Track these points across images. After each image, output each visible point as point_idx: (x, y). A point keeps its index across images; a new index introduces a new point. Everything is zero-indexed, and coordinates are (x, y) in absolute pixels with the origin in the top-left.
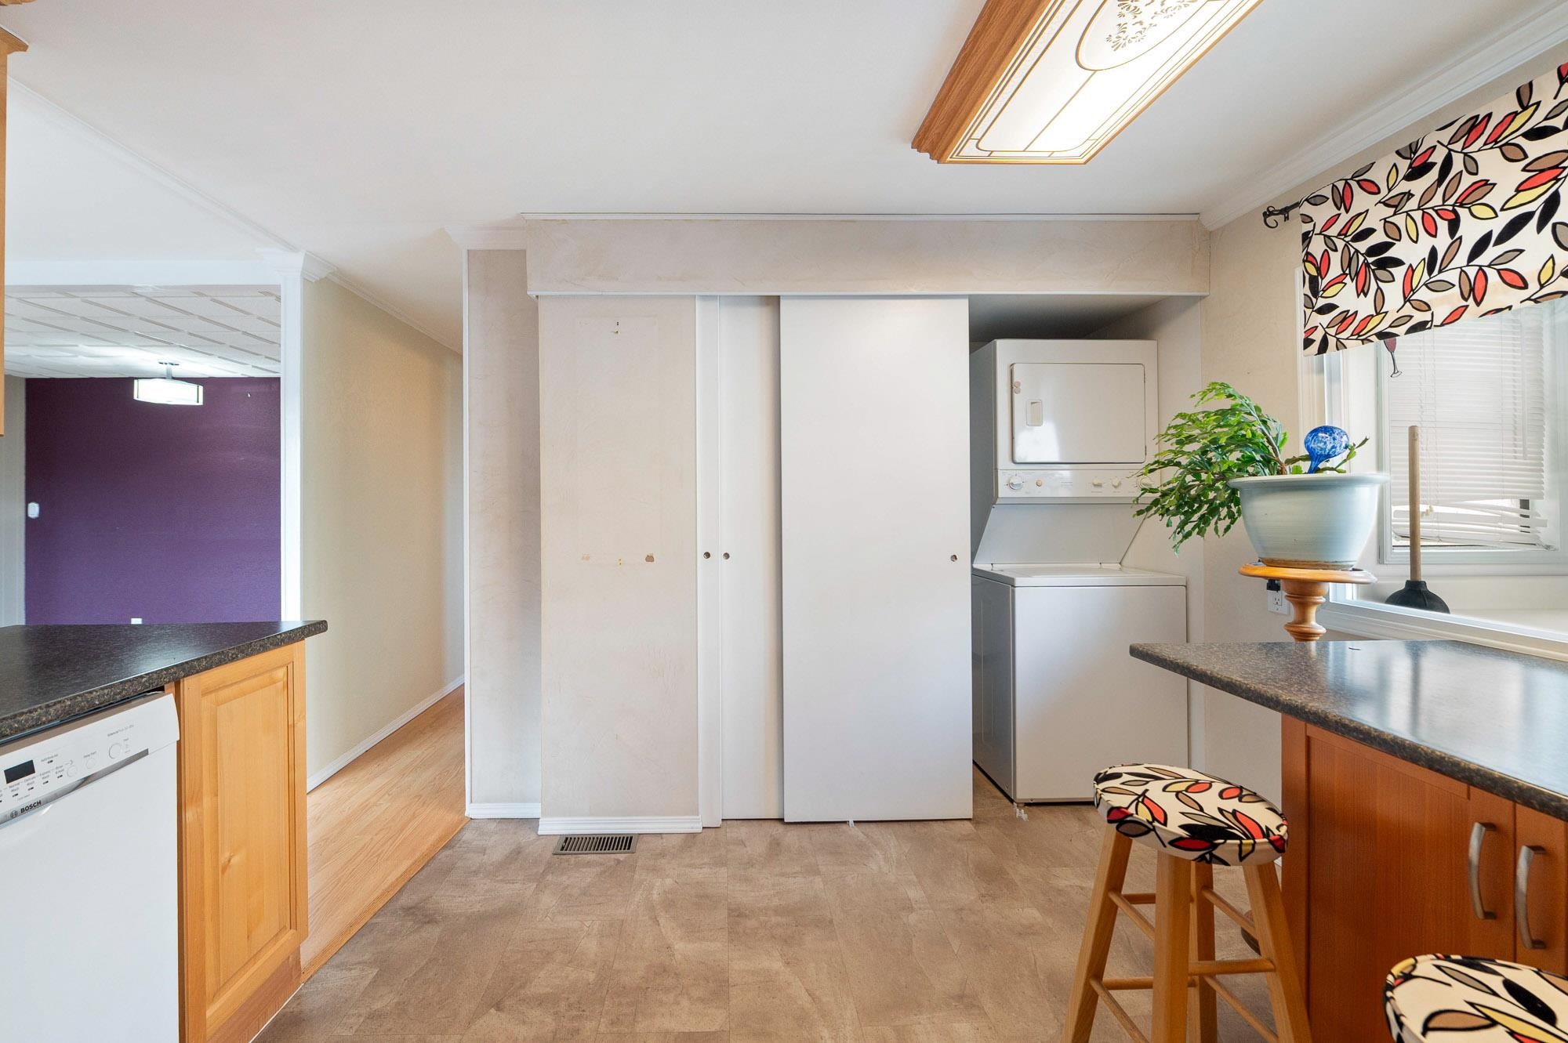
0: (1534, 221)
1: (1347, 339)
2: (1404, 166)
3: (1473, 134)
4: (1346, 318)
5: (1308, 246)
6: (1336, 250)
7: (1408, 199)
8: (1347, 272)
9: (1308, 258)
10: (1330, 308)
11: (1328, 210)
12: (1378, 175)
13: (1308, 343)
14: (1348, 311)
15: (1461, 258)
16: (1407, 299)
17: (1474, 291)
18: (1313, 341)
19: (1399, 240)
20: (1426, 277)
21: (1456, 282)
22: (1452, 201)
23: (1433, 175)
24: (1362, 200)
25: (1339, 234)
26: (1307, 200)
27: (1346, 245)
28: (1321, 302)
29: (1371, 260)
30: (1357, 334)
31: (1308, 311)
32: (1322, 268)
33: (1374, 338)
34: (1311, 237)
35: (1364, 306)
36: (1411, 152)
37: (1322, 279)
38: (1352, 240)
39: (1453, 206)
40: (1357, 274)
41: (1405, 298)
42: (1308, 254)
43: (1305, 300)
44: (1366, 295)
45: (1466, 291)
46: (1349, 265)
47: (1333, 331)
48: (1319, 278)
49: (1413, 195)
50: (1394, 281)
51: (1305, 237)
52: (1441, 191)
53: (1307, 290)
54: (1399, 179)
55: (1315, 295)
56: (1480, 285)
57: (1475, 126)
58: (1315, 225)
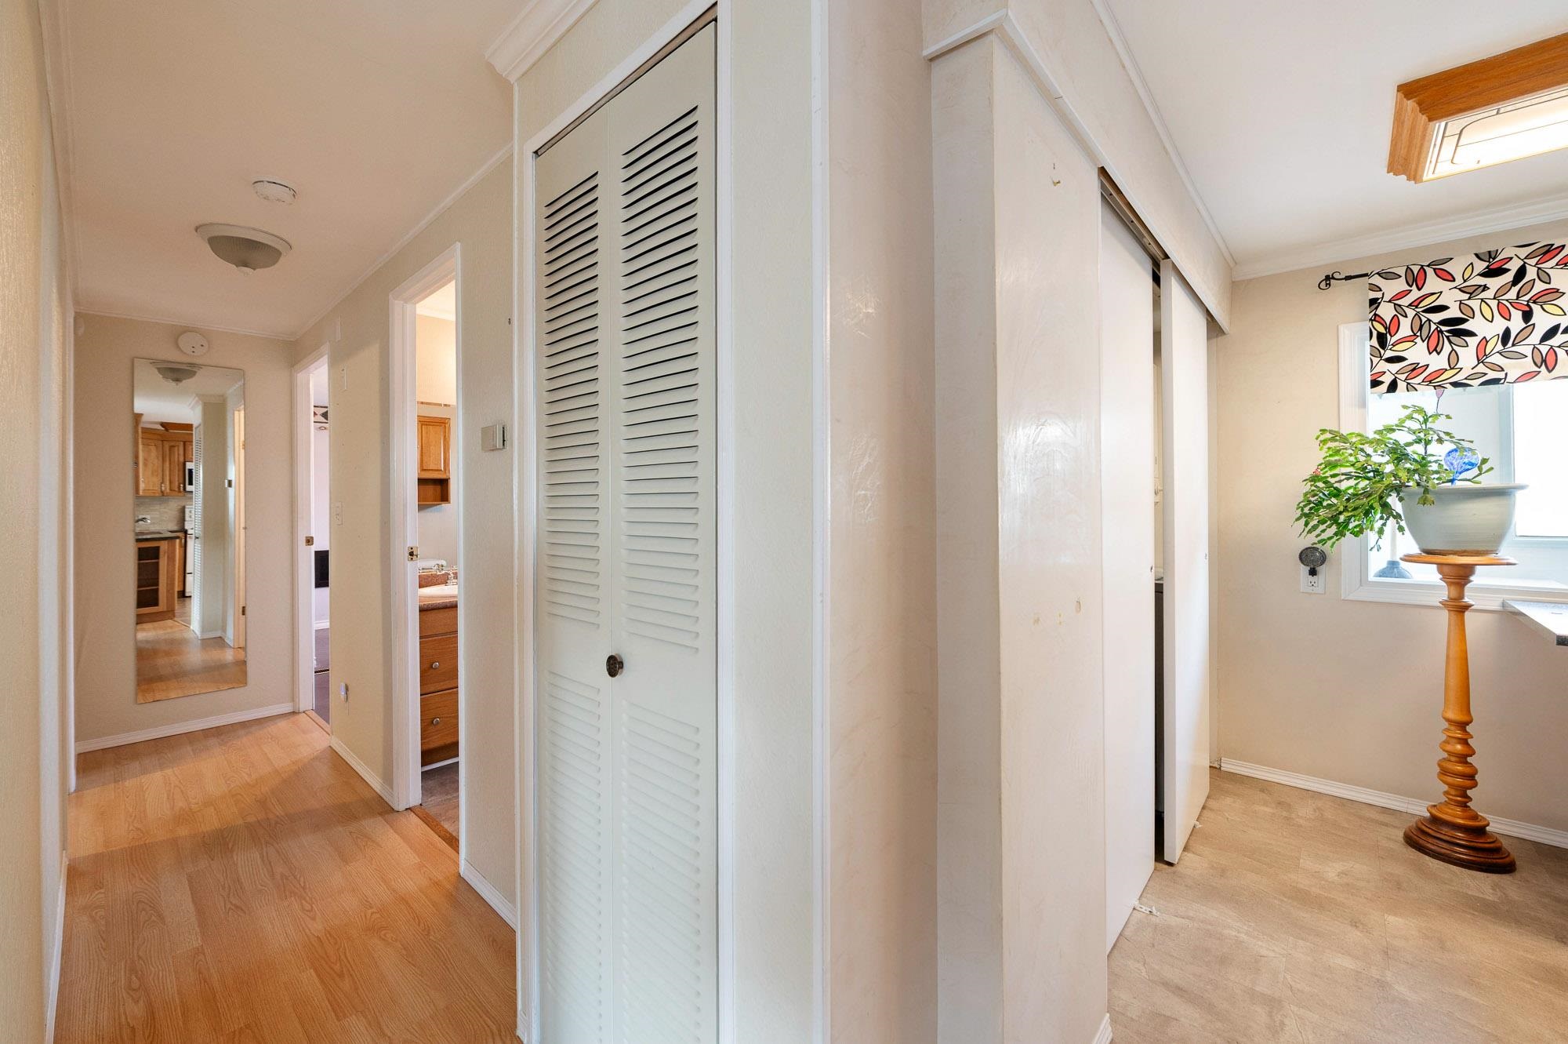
1: (1419, 384)
2: (1481, 266)
3: (1547, 256)
4: (1415, 369)
5: (1376, 308)
6: (1406, 316)
7: (1483, 291)
8: (1419, 334)
9: (1376, 318)
10: (1399, 359)
11: (1400, 285)
12: (1455, 268)
13: (1375, 383)
14: (1418, 364)
15: (1535, 338)
16: (1479, 361)
17: (1546, 362)
18: (1382, 383)
19: (1473, 318)
20: (1500, 347)
22: (1525, 298)
23: (1508, 277)
24: (1433, 283)
25: (1410, 305)
26: (1378, 273)
27: (1417, 314)
28: (1389, 354)
29: (1444, 328)
30: (1429, 381)
31: (1376, 360)
32: (1392, 327)
34: (1380, 303)
35: (1438, 362)
36: (1490, 257)
37: (1391, 336)
38: (1423, 311)
39: (1528, 301)
40: (1429, 337)
41: (1478, 360)
42: (1375, 314)
43: (1371, 351)
44: (1438, 353)
45: (1539, 361)
46: (1420, 329)
47: (1403, 377)
48: (1388, 335)
49: (1489, 288)
50: (1468, 346)
51: (1374, 302)
52: (1515, 289)
53: (1375, 342)
54: (1474, 274)
55: (1383, 348)
56: (1551, 359)
57: (1549, 251)
58: (1384, 294)
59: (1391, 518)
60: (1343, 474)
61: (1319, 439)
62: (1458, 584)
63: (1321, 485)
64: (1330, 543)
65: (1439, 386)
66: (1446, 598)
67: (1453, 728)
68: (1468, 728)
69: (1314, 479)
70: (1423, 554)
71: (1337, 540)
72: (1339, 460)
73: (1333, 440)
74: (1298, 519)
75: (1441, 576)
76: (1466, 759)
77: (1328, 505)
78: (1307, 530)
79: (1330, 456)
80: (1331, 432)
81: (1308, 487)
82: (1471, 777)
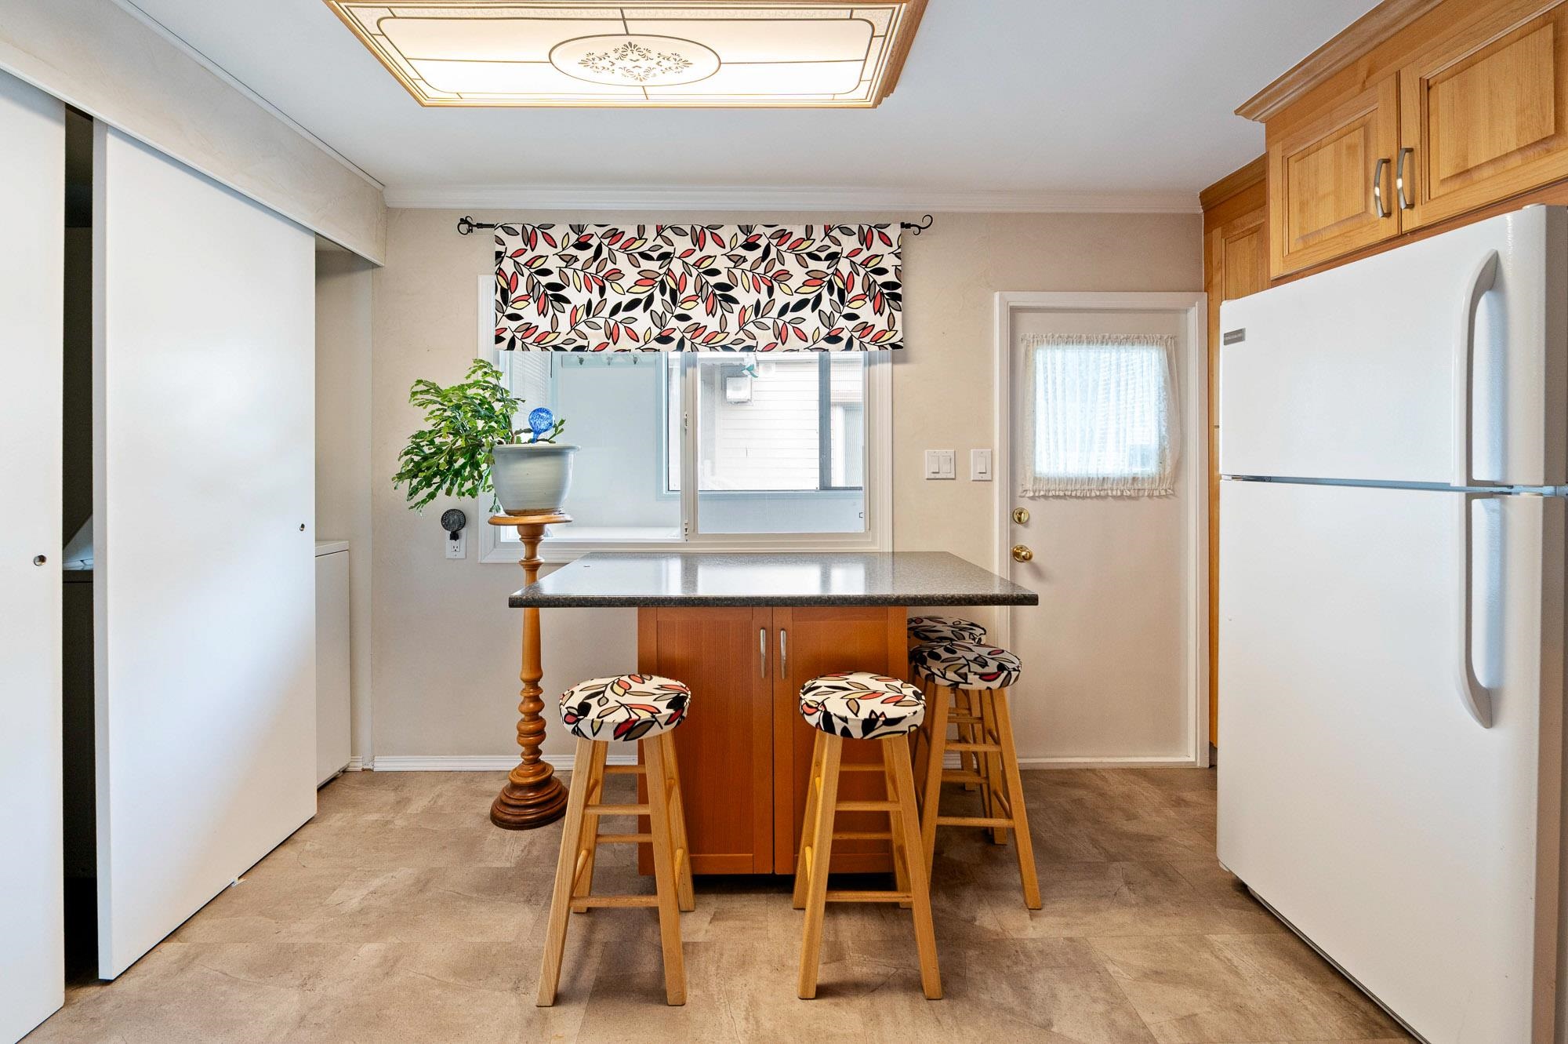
0: (642, 305)
1: (531, 344)
2: (574, 238)
3: (614, 239)
4: (528, 329)
5: (501, 262)
6: (523, 275)
7: (575, 261)
8: (531, 294)
9: (500, 272)
10: (517, 317)
11: (518, 243)
12: (557, 235)
13: (499, 339)
14: (531, 324)
15: (606, 312)
16: (572, 328)
17: (612, 335)
18: (503, 339)
19: (568, 286)
20: (585, 316)
21: (603, 326)
22: (601, 274)
23: (591, 252)
24: (541, 246)
25: (526, 264)
27: (530, 275)
28: (509, 311)
29: (550, 292)
30: (538, 342)
31: (500, 315)
32: (511, 284)
33: (550, 348)
34: (503, 258)
35: (544, 324)
36: (578, 230)
37: (511, 293)
38: (535, 272)
39: (602, 277)
40: (539, 299)
41: (571, 326)
42: (500, 269)
43: (497, 305)
44: (545, 316)
45: (608, 333)
46: (533, 290)
47: (520, 335)
48: (509, 291)
49: (578, 260)
50: (564, 312)
51: (499, 256)
52: (595, 264)
53: (499, 297)
54: (569, 245)
55: (506, 304)
56: (615, 332)
57: (615, 235)
58: (506, 249)
62: (532, 543)
65: (545, 348)
66: (522, 557)
67: (526, 687)
68: (539, 685)
70: (508, 516)
76: (537, 715)
82: (541, 733)
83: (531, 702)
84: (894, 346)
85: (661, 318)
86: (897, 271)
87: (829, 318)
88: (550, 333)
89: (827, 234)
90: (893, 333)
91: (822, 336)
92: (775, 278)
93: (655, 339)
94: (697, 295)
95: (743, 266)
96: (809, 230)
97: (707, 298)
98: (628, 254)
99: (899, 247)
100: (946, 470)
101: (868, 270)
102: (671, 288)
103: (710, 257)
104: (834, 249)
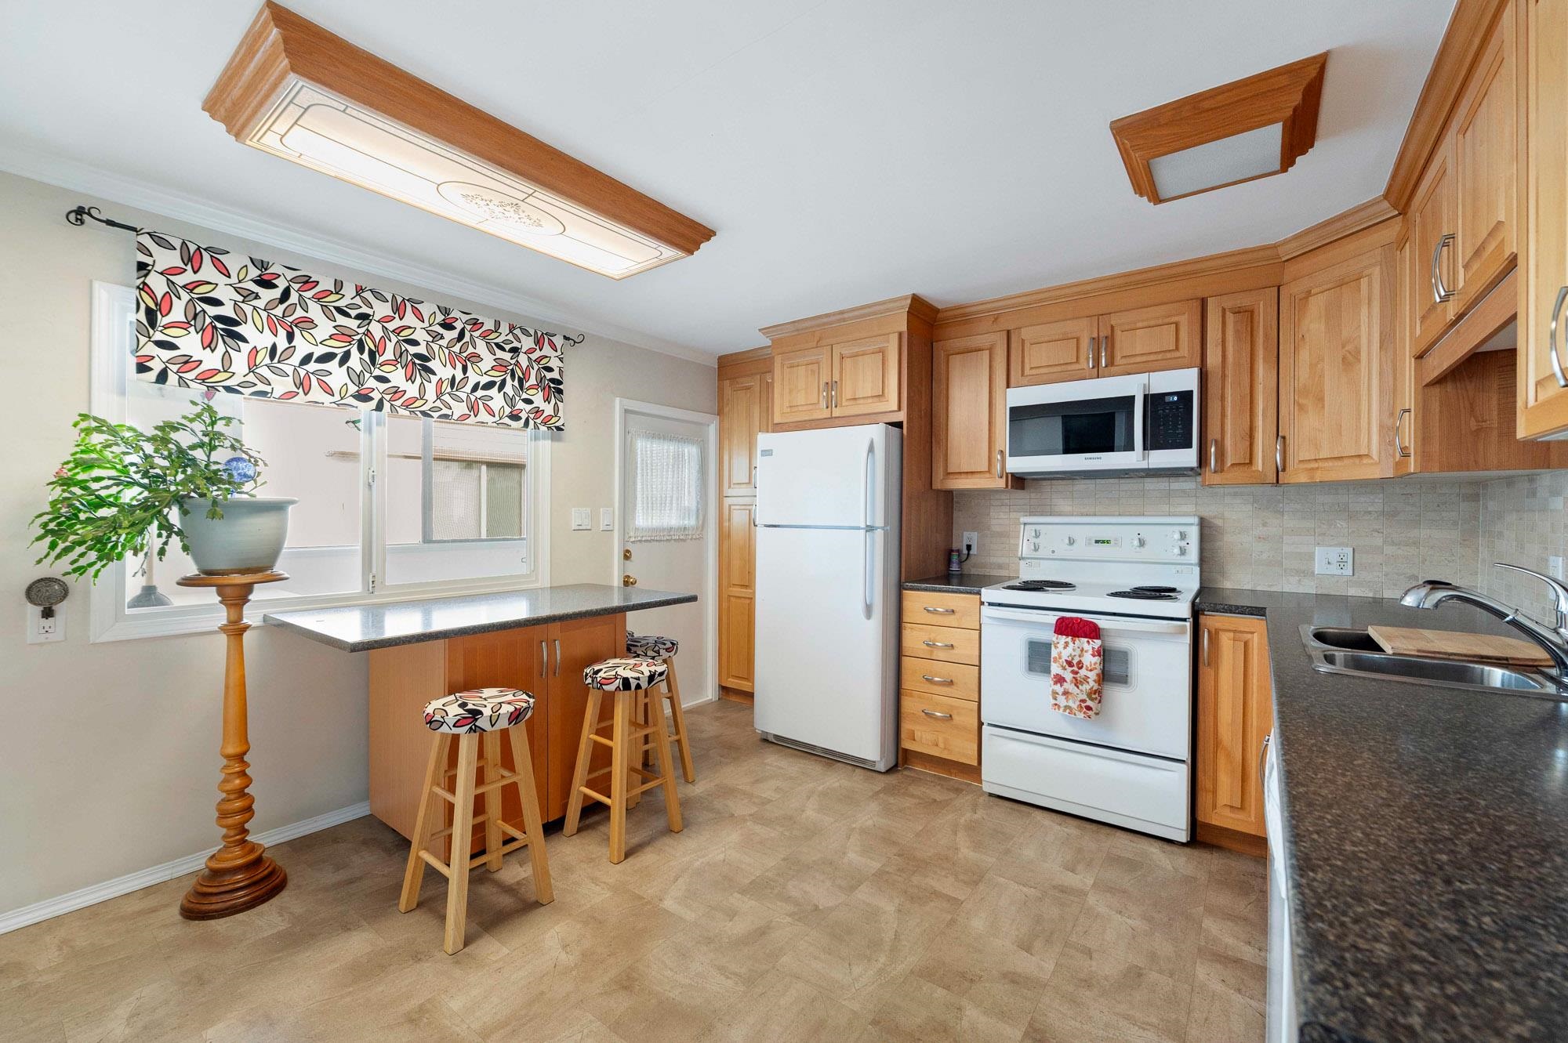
0: (337, 360)
1: (191, 380)
2: (254, 273)
3: (305, 286)
4: (187, 362)
5: (146, 276)
6: (180, 298)
7: (255, 298)
8: (192, 323)
9: (144, 287)
10: (171, 346)
11: (173, 259)
12: (230, 264)
13: (142, 368)
14: (191, 357)
15: (296, 359)
16: (251, 370)
17: (303, 385)
18: (150, 369)
19: (245, 323)
20: (267, 361)
21: (290, 374)
22: (290, 319)
23: (276, 293)
24: (208, 272)
25: (184, 286)
26: (148, 233)
27: (191, 300)
28: (158, 336)
29: (219, 325)
30: (202, 379)
31: (143, 340)
32: (162, 305)
34: (150, 271)
35: (211, 360)
36: (262, 266)
37: (163, 316)
38: (198, 299)
39: (290, 323)
40: (203, 330)
41: (250, 369)
42: (143, 282)
43: (138, 325)
44: (213, 351)
45: (298, 383)
46: (195, 318)
47: (175, 368)
48: (158, 313)
49: (260, 298)
50: (240, 351)
51: (142, 266)
52: (282, 307)
53: (142, 316)
54: (248, 278)
55: (153, 327)
56: (306, 383)
57: (307, 282)
58: (154, 261)
59: (174, 535)
60: (109, 478)
61: (79, 427)
62: (236, 605)
63: (77, 490)
64: (92, 570)
65: (212, 387)
66: (225, 622)
67: (232, 763)
68: (246, 758)
69: (66, 482)
70: (202, 576)
71: (103, 566)
72: (97, 459)
73: (98, 430)
74: (39, 539)
75: (220, 599)
76: (243, 791)
77: (87, 519)
78: (54, 554)
79: (82, 452)
80: (95, 419)
81: (58, 492)
82: (248, 810)
83: (239, 777)
84: (559, 429)
85: (359, 376)
86: (561, 371)
87: (511, 399)
88: (220, 371)
89: (511, 332)
90: (557, 418)
91: (506, 414)
92: (468, 358)
93: (353, 396)
94: (396, 360)
95: (441, 342)
96: (497, 324)
97: (406, 365)
98: (322, 305)
99: (562, 354)
100: (586, 524)
101: (541, 366)
102: (370, 349)
103: (410, 327)
104: (516, 344)
